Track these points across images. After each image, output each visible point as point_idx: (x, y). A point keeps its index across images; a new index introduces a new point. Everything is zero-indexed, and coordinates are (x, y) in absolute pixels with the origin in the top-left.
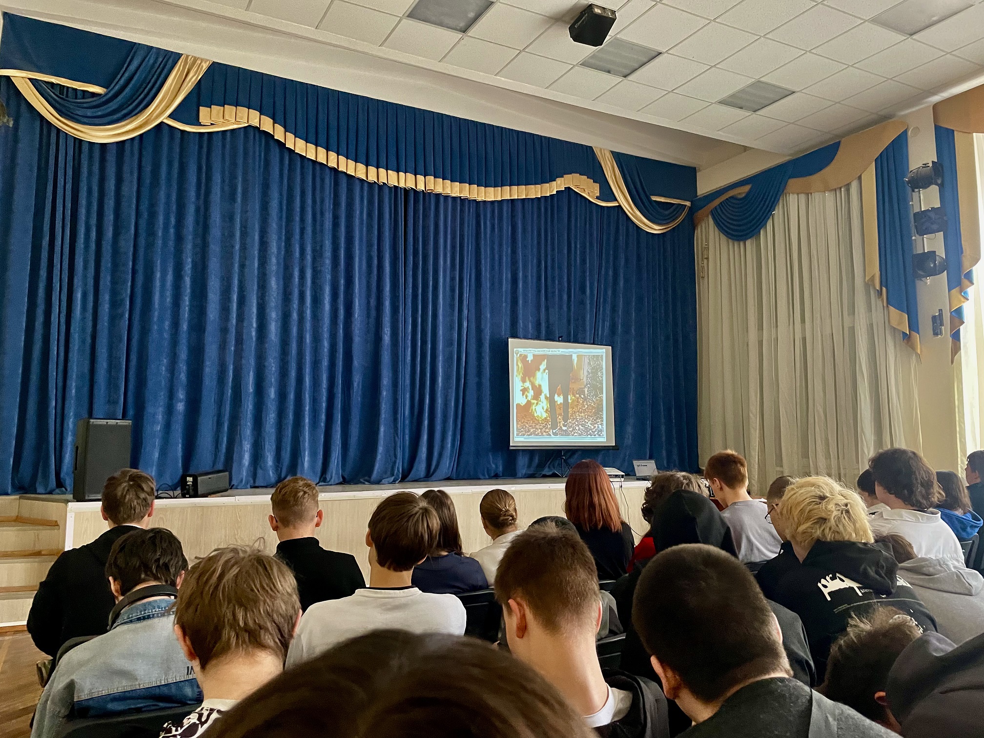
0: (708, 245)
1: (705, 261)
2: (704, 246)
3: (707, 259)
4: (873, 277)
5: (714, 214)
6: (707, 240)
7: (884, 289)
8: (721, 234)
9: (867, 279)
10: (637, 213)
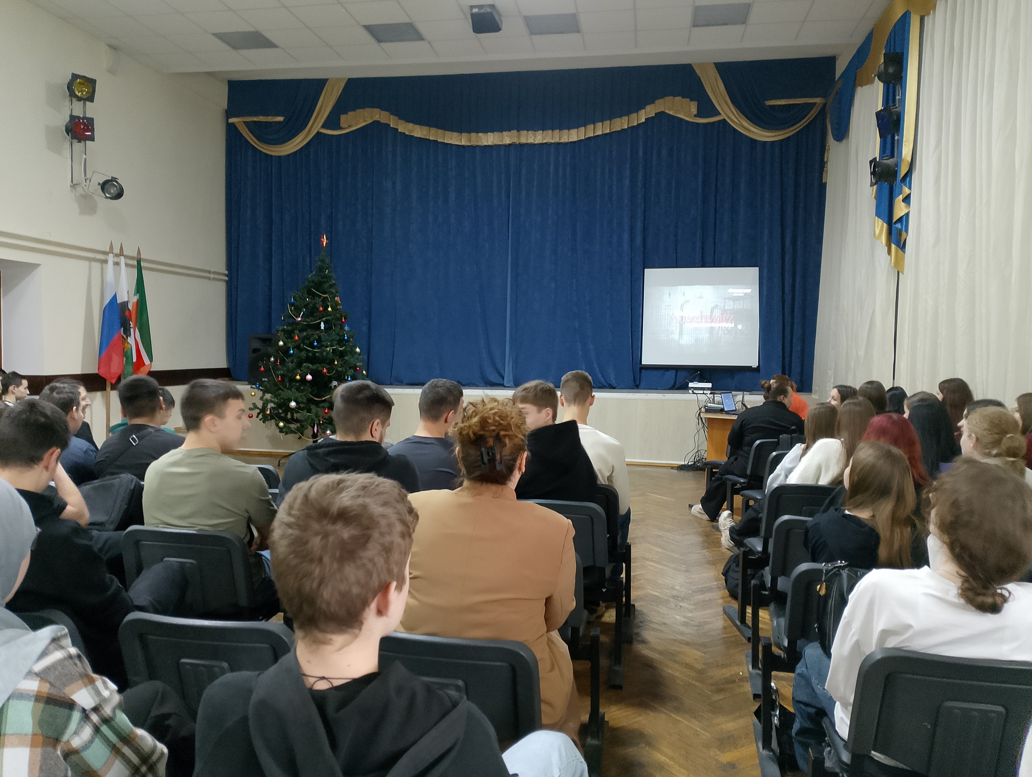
10: (746, 123)
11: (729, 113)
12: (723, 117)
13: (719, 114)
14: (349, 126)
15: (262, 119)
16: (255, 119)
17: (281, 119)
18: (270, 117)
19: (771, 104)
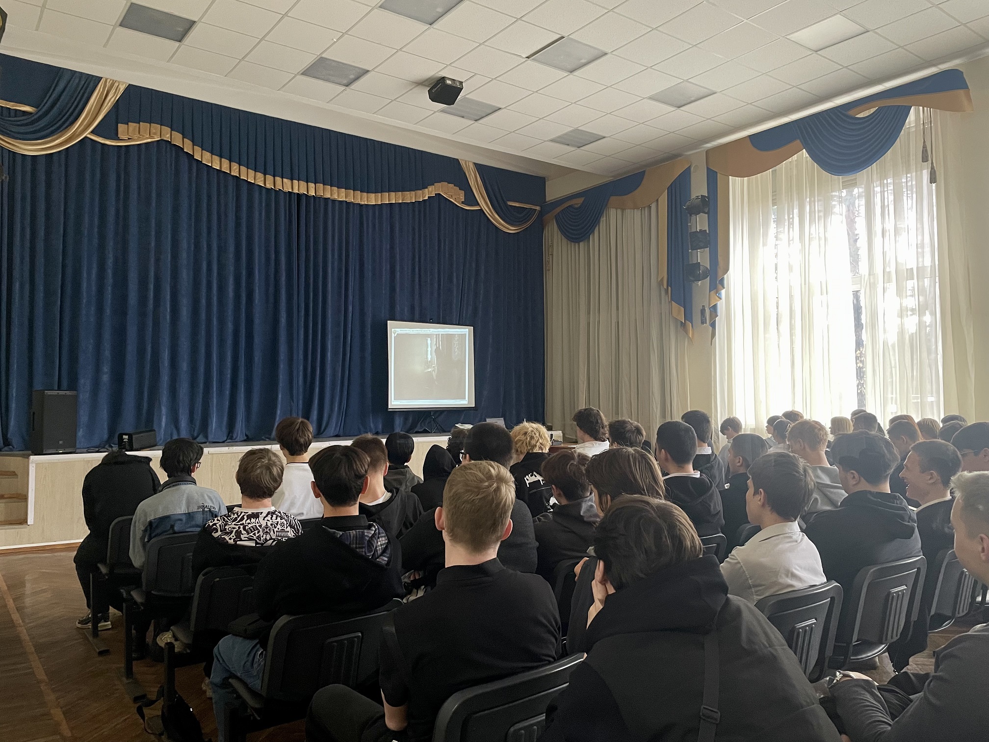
0: (552, 243)
1: (550, 256)
2: (550, 244)
3: (552, 255)
4: (662, 279)
5: (557, 218)
6: (552, 241)
7: (669, 288)
8: (563, 236)
9: (659, 280)
10: (495, 216)
11: (484, 205)
12: (480, 207)
13: (479, 205)
14: (129, 139)
17: (32, 110)
18: (12, 104)
19: (510, 204)
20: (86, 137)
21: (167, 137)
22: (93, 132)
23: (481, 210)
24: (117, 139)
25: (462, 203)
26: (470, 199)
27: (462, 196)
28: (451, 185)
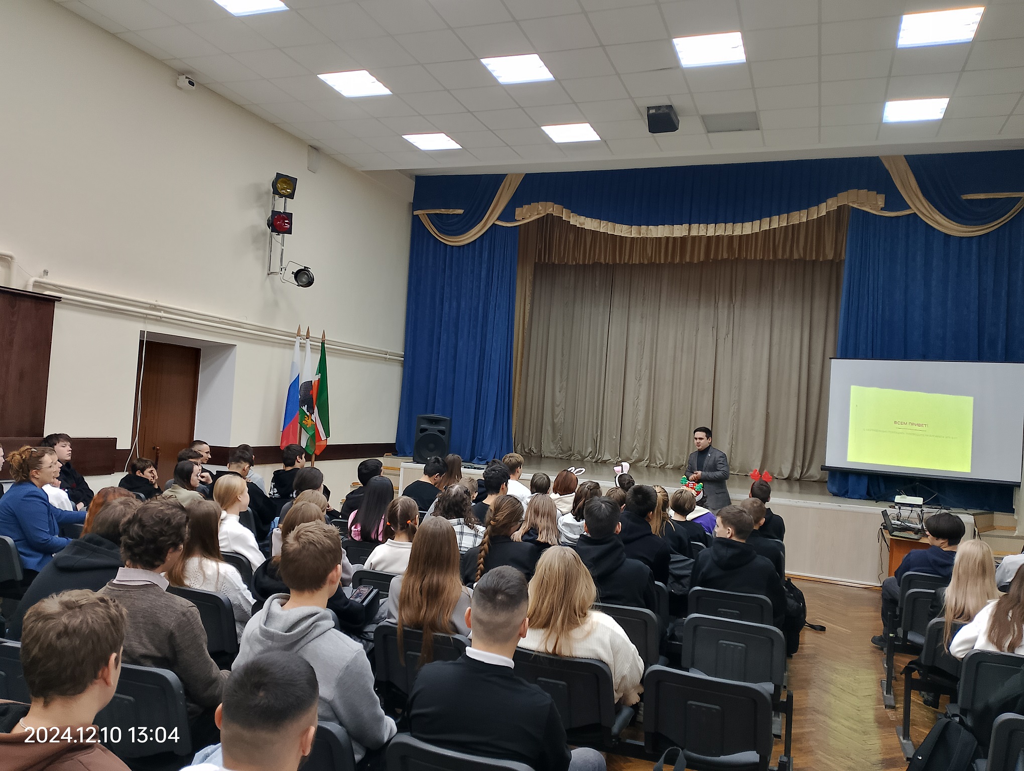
10: (939, 217)
11: (920, 206)
12: (913, 210)
13: (909, 208)
14: (523, 219)
15: (443, 211)
16: (438, 212)
17: (461, 211)
18: (451, 210)
19: (969, 198)
20: (494, 224)
21: (550, 211)
22: (498, 219)
23: (915, 213)
24: (516, 221)
25: (882, 209)
26: (894, 200)
27: (881, 201)
28: (863, 192)
